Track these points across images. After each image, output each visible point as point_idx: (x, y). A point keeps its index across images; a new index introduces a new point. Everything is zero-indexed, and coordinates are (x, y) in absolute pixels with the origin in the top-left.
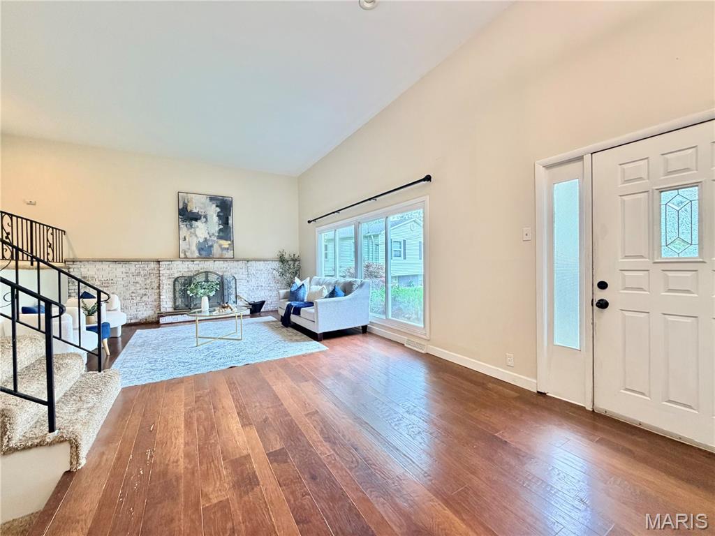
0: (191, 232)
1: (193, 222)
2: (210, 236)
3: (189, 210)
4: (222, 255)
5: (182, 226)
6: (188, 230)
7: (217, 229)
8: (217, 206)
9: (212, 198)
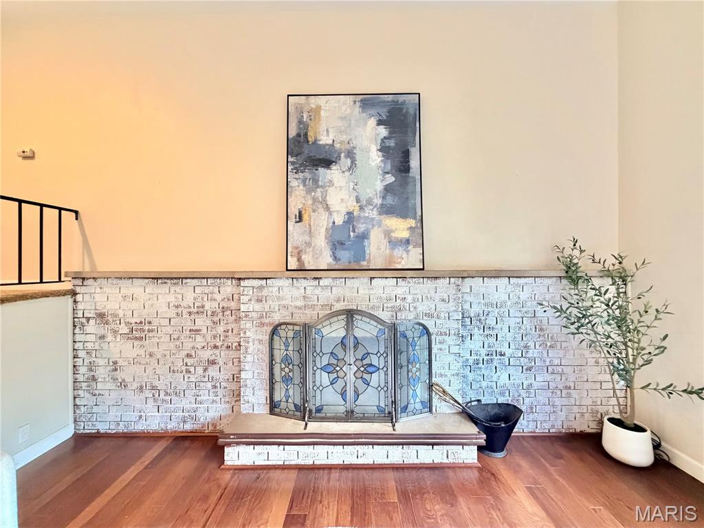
0: (315, 200)
1: (321, 170)
2: (361, 208)
3: (311, 140)
4: (391, 259)
5: (294, 183)
6: (309, 191)
7: (379, 186)
8: (380, 123)
9: (368, 101)
